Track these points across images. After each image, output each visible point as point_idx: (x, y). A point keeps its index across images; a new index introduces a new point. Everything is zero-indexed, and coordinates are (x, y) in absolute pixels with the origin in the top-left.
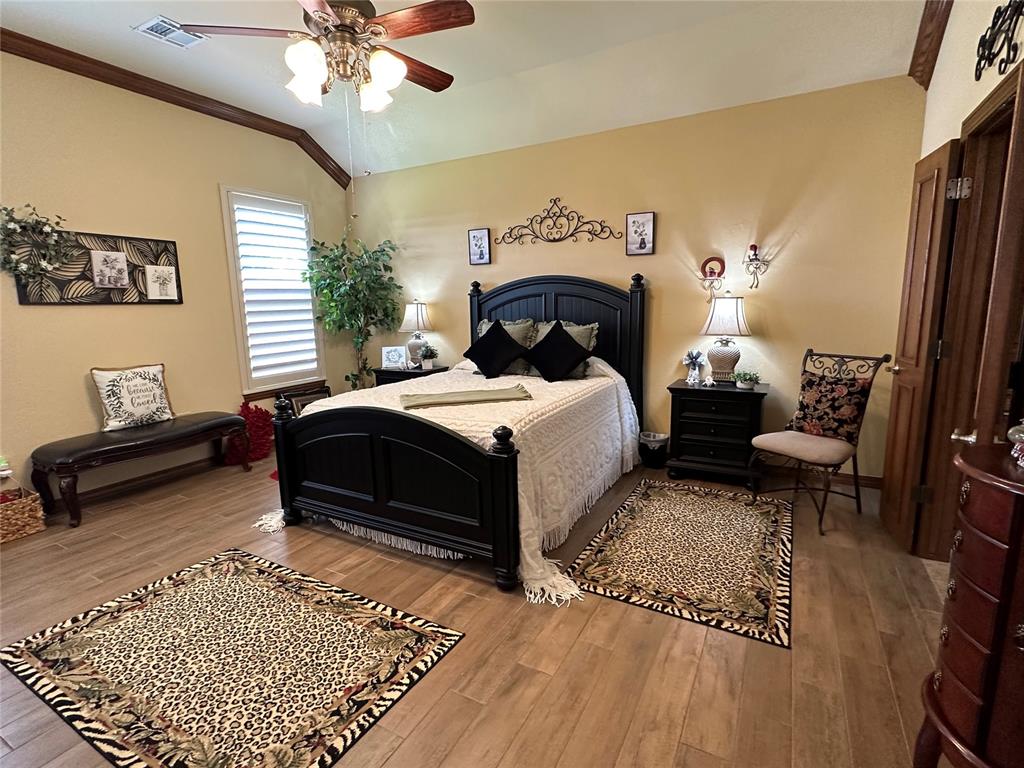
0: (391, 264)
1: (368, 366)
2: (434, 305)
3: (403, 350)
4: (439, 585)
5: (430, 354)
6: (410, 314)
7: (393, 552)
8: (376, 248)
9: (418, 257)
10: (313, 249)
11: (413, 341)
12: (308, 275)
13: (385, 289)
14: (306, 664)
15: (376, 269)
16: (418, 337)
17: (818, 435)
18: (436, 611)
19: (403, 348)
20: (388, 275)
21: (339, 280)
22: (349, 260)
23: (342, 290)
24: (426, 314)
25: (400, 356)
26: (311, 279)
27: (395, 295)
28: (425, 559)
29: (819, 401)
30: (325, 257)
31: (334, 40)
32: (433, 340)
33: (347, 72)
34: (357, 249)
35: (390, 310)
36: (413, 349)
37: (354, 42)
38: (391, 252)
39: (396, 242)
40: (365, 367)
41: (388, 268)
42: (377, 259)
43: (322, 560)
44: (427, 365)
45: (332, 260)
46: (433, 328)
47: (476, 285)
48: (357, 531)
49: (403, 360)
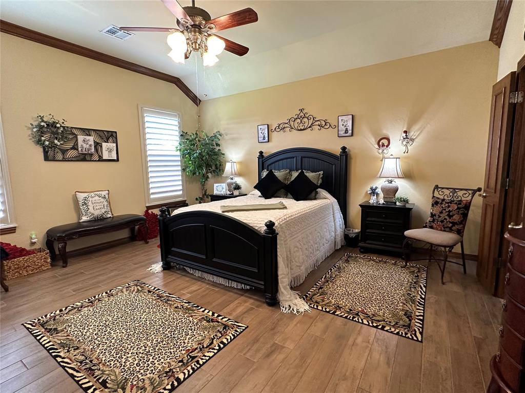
0: (219, 142)
1: (207, 193)
2: (240, 163)
3: (224, 185)
4: (237, 302)
5: (238, 187)
6: (228, 168)
7: (215, 284)
8: (212, 135)
9: (233, 139)
10: (181, 135)
11: (229, 181)
12: (179, 148)
13: (216, 155)
14: (168, 337)
15: (212, 145)
16: (232, 179)
17: (441, 230)
18: (234, 314)
19: (224, 184)
20: (218, 148)
21: (194, 151)
22: (199, 141)
23: (195, 155)
24: (236, 167)
25: (223, 188)
26: (180, 150)
27: (221, 158)
28: (231, 289)
29: (441, 213)
30: (187, 139)
31: (191, 32)
32: (239, 180)
33: (196, 47)
34: (203, 135)
35: (218, 165)
36: (229, 185)
37: (200, 33)
38: (219, 137)
39: (222, 132)
40: (205, 194)
41: (218, 145)
42: (213, 140)
43: (179, 288)
44: (236, 193)
45: (191, 141)
46: (239, 174)
47: (261, 153)
48: (198, 274)
49: (224, 190)
